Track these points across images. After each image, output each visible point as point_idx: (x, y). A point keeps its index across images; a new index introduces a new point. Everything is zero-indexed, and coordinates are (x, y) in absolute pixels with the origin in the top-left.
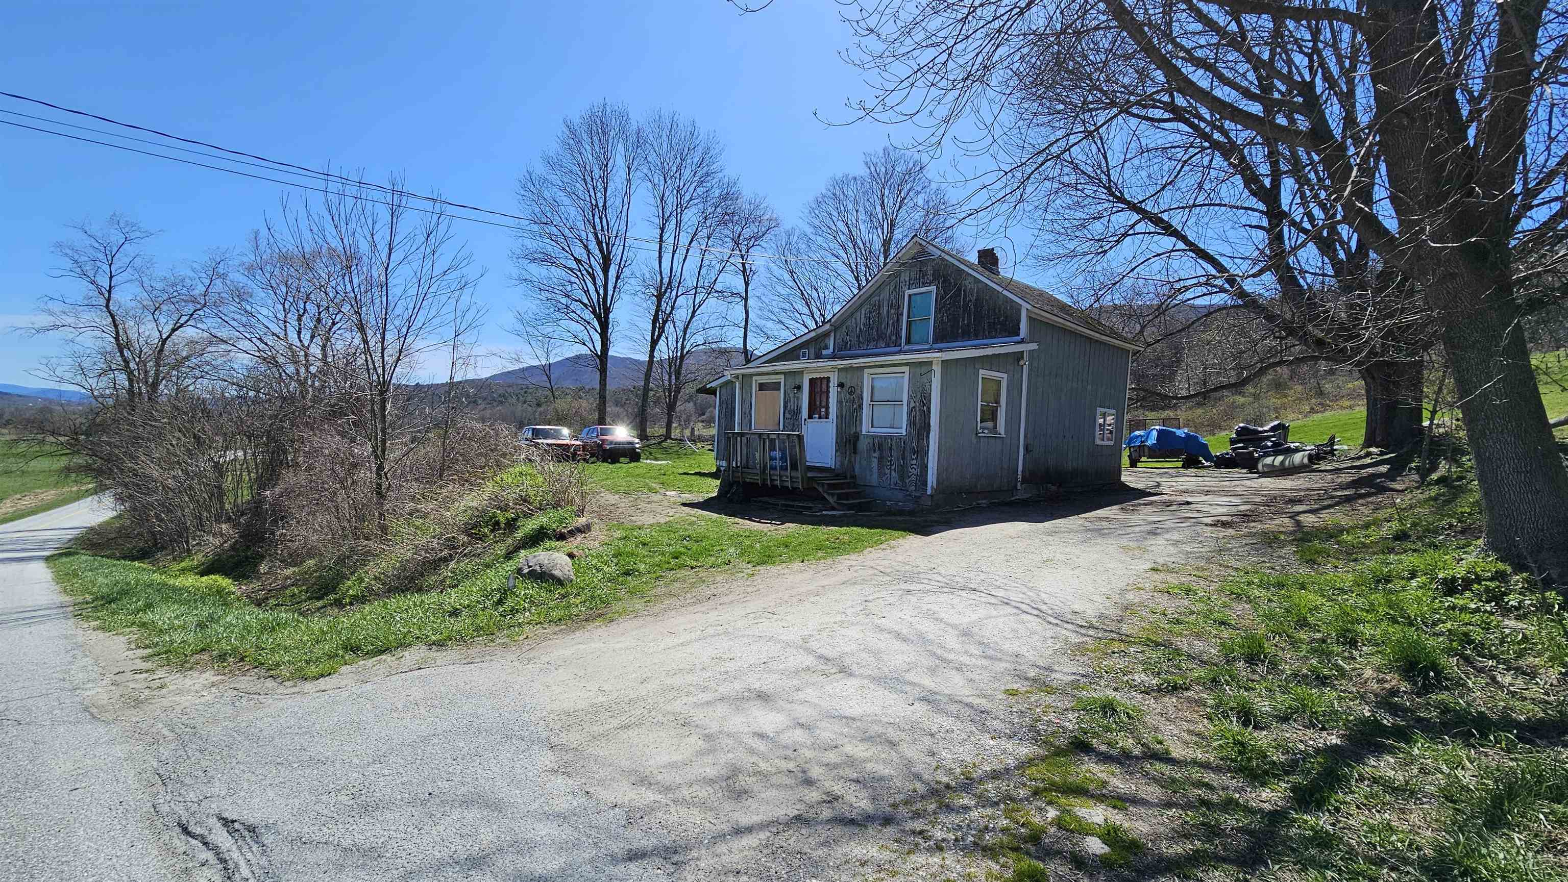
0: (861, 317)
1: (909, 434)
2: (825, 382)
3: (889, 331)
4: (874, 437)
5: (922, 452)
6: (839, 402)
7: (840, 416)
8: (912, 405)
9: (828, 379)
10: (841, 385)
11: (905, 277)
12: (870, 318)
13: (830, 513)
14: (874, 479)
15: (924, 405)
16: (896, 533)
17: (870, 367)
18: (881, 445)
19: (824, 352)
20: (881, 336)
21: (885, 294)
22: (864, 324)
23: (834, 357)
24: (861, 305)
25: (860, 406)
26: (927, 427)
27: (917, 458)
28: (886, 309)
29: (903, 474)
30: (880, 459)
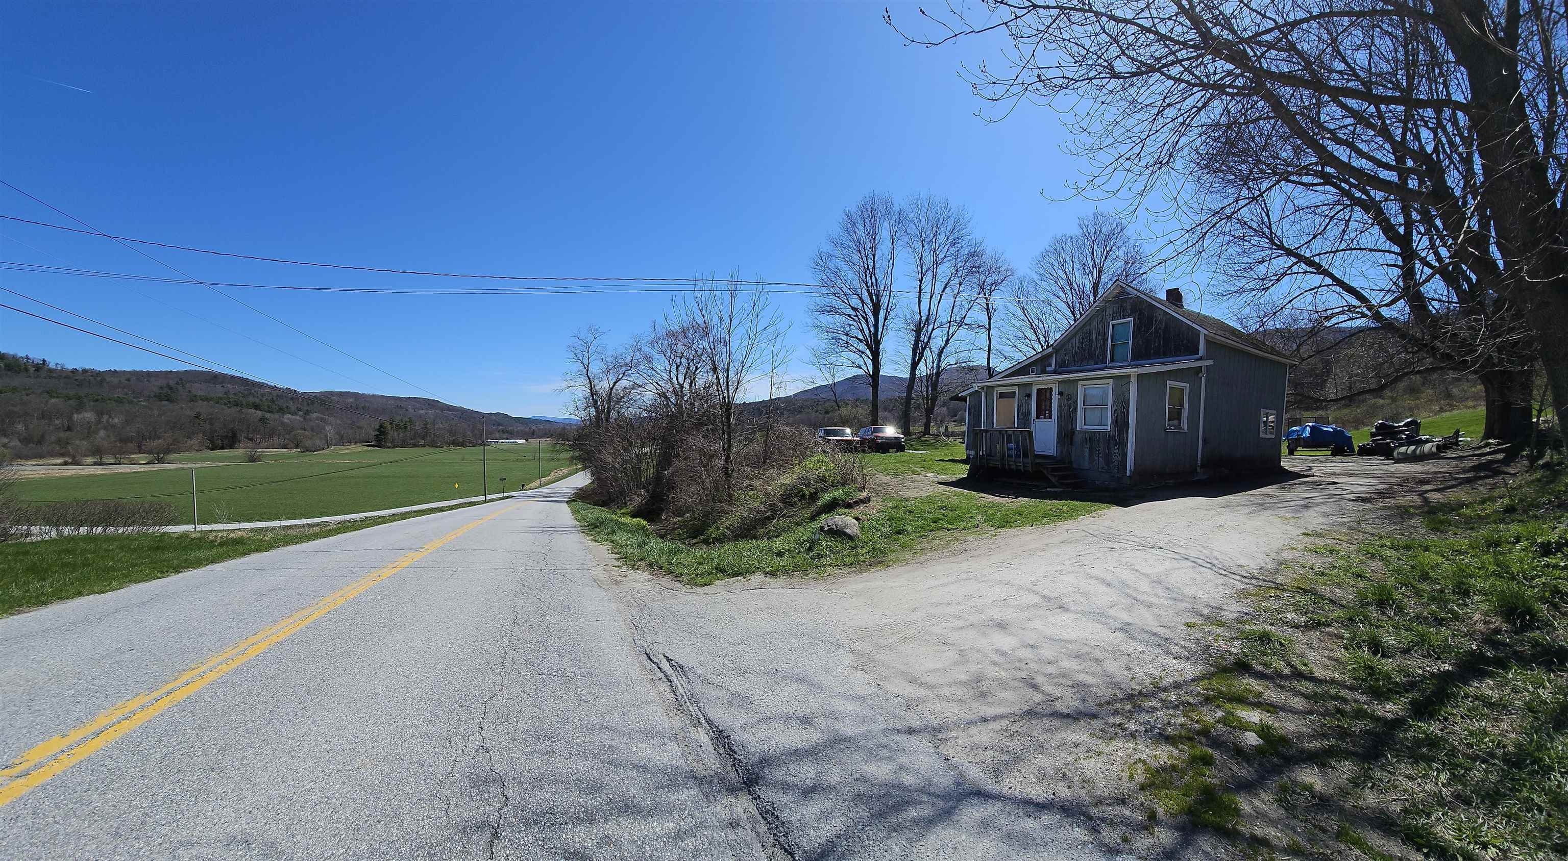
0: (1076, 342)
1: (1112, 430)
2: (1049, 391)
3: (1097, 352)
4: (1086, 432)
5: (1123, 444)
6: (1060, 406)
7: (1060, 417)
8: (1115, 408)
9: (1051, 389)
10: (1061, 393)
11: (1109, 311)
12: (1083, 343)
13: (1052, 490)
14: (1086, 465)
15: (1124, 408)
16: (1103, 506)
17: (1083, 380)
18: (1091, 437)
19: (1048, 369)
20: (1091, 356)
21: (1094, 324)
22: (1078, 348)
23: (1055, 372)
24: (1076, 334)
25: (1076, 409)
26: (1126, 425)
27: (1118, 449)
28: (1095, 335)
29: (1108, 461)
30: (1091, 449)
